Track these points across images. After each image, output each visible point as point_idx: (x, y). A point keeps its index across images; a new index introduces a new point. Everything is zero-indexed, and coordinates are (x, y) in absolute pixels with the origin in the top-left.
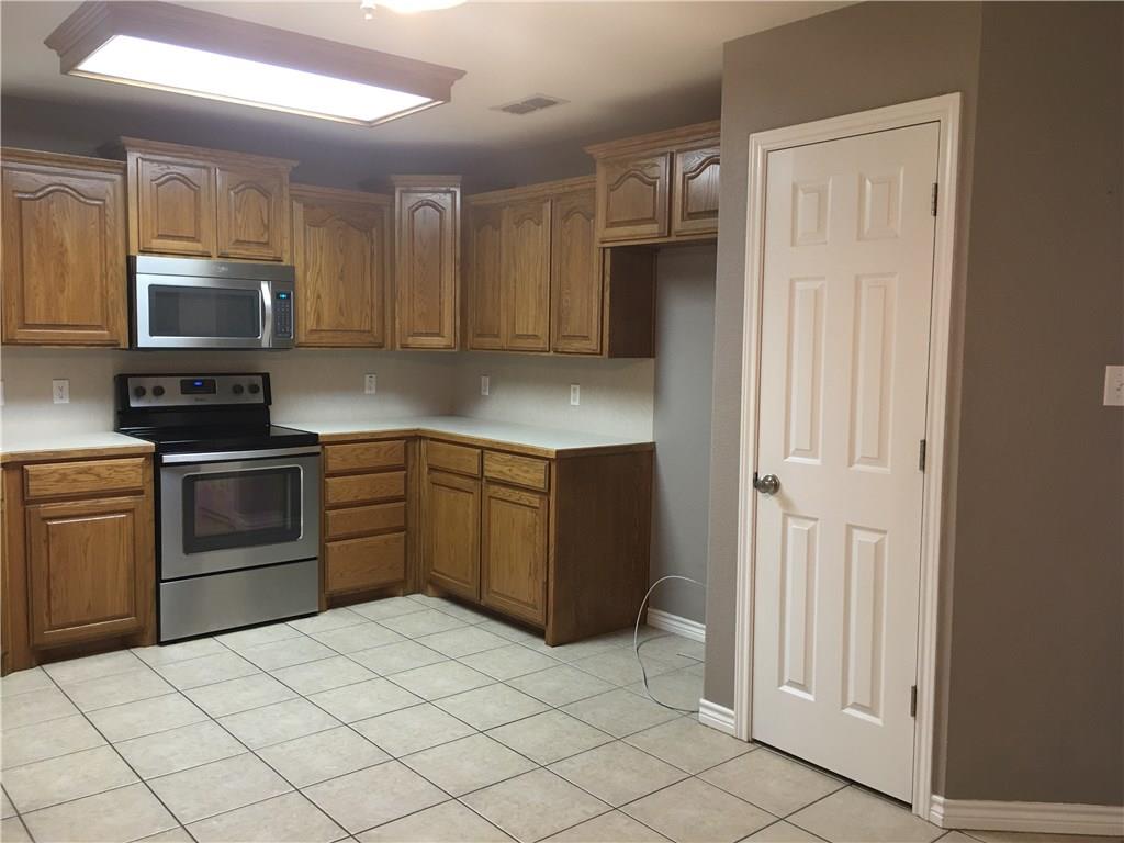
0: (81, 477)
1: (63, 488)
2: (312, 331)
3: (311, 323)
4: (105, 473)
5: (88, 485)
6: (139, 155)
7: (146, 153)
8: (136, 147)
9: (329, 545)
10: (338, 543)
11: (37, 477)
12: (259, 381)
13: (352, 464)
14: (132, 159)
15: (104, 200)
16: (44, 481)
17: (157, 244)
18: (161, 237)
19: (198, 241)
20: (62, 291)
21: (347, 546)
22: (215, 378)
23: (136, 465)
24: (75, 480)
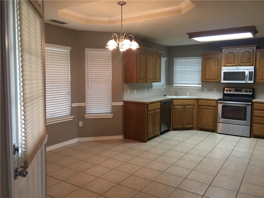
0: (206, 103)
1: (203, 104)
2: (260, 80)
3: (260, 78)
4: (210, 103)
5: (207, 104)
6: (225, 49)
7: (226, 49)
8: (224, 48)
9: (254, 124)
10: (256, 124)
11: (200, 102)
12: (252, 90)
13: (260, 108)
14: (224, 50)
15: (219, 58)
16: (201, 103)
17: (226, 65)
18: (227, 63)
19: (235, 63)
20: (211, 74)
21: (258, 126)
22: (242, 89)
23: (215, 102)
24: (205, 103)
